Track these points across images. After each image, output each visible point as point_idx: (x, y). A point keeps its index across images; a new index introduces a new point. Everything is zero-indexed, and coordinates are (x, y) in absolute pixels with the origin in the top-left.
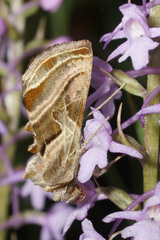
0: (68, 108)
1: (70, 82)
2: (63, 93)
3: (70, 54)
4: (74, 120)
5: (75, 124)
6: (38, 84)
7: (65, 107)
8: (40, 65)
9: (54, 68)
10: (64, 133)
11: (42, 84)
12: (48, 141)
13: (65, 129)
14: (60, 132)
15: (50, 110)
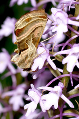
0: (33, 39)
1: (36, 29)
2: (31, 33)
3: (38, 17)
4: (34, 44)
5: (34, 46)
6: (22, 27)
7: (32, 39)
8: (24, 20)
9: (30, 22)
10: (29, 49)
11: (23, 28)
12: (23, 51)
13: (30, 47)
14: (28, 48)
15: (25, 39)
